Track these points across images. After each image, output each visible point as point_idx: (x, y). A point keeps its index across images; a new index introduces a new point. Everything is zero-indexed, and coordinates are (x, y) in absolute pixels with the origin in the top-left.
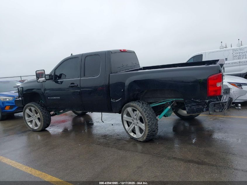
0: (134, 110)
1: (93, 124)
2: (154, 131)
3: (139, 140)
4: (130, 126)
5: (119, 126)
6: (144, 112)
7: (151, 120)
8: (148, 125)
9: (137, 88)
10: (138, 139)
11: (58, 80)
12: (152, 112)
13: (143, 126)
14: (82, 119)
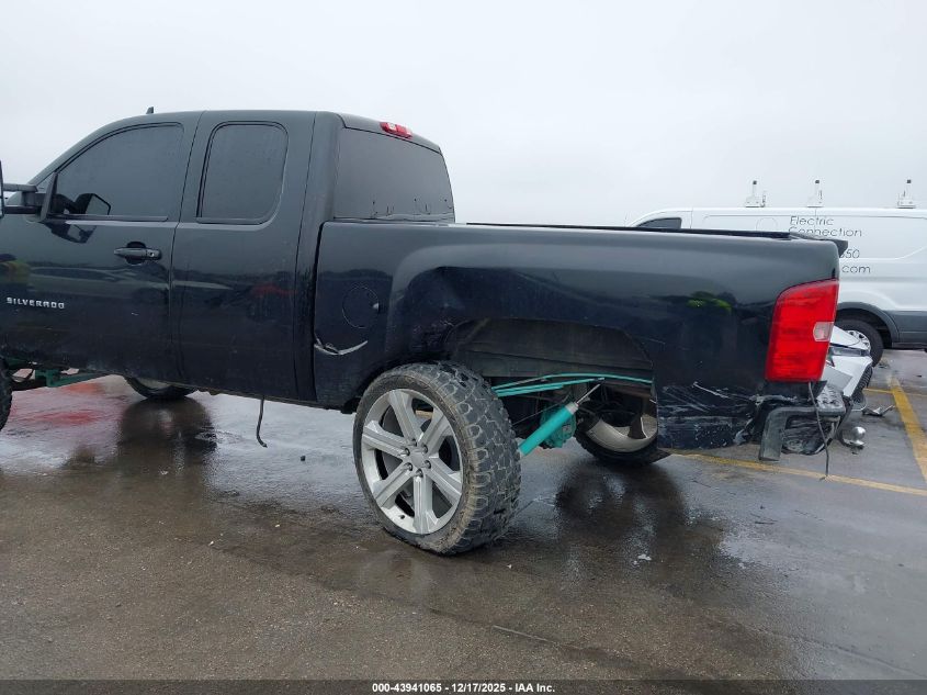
0: (418, 405)
1: (212, 446)
2: (502, 511)
3: (423, 543)
4: (392, 476)
5: (332, 465)
6: (468, 416)
7: (495, 459)
8: (480, 479)
9: (446, 305)
10: (420, 542)
11: (68, 222)
12: (501, 422)
13: (452, 482)
14: (166, 417)
